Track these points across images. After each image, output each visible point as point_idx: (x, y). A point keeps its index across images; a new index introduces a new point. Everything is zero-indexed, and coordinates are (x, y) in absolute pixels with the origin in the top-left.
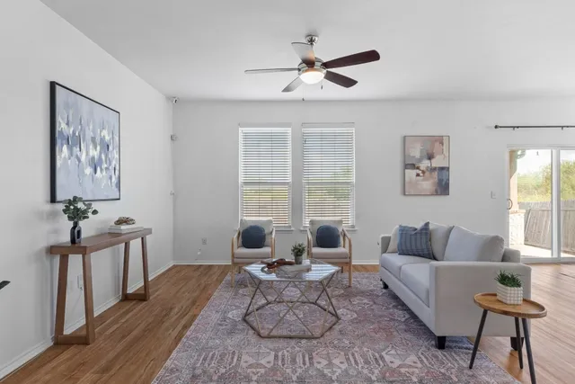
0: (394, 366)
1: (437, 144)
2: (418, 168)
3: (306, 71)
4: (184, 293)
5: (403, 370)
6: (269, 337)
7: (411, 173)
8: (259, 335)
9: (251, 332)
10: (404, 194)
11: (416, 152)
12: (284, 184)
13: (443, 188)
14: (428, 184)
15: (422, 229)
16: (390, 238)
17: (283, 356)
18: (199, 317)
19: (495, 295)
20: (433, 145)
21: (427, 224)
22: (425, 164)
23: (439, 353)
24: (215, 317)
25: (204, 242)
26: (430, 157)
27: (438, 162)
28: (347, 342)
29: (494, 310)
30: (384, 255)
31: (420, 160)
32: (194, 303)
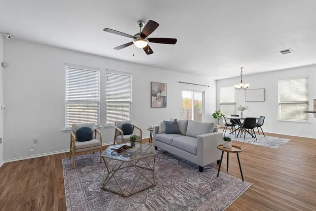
0: (197, 186)
1: (163, 86)
2: (156, 96)
3: (139, 40)
4: (34, 184)
5: (202, 187)
6: (131, 195)
7: (154, 98)
8: (123, 196)
9: (117, 196)
10: (151, 107)
11: (155, 89)
12: (95, 101)
13: (164, 105)
14: (160, 103)
15: (175, 122)
16: (158, 127)
17: (150, 204)
18: (67, 200)
19: (222, 145)
20: (162, 87)
21: (176, 120)
22: (159, 95)
23: (203, 174)
24: (81, 195)
25: (35, 142)
26: (161, 92)
27: (163, 94)
28: (169, 182)
29: (231, 152)
30: (157, 135)
31: (157, 93)
32: (51, 189)
